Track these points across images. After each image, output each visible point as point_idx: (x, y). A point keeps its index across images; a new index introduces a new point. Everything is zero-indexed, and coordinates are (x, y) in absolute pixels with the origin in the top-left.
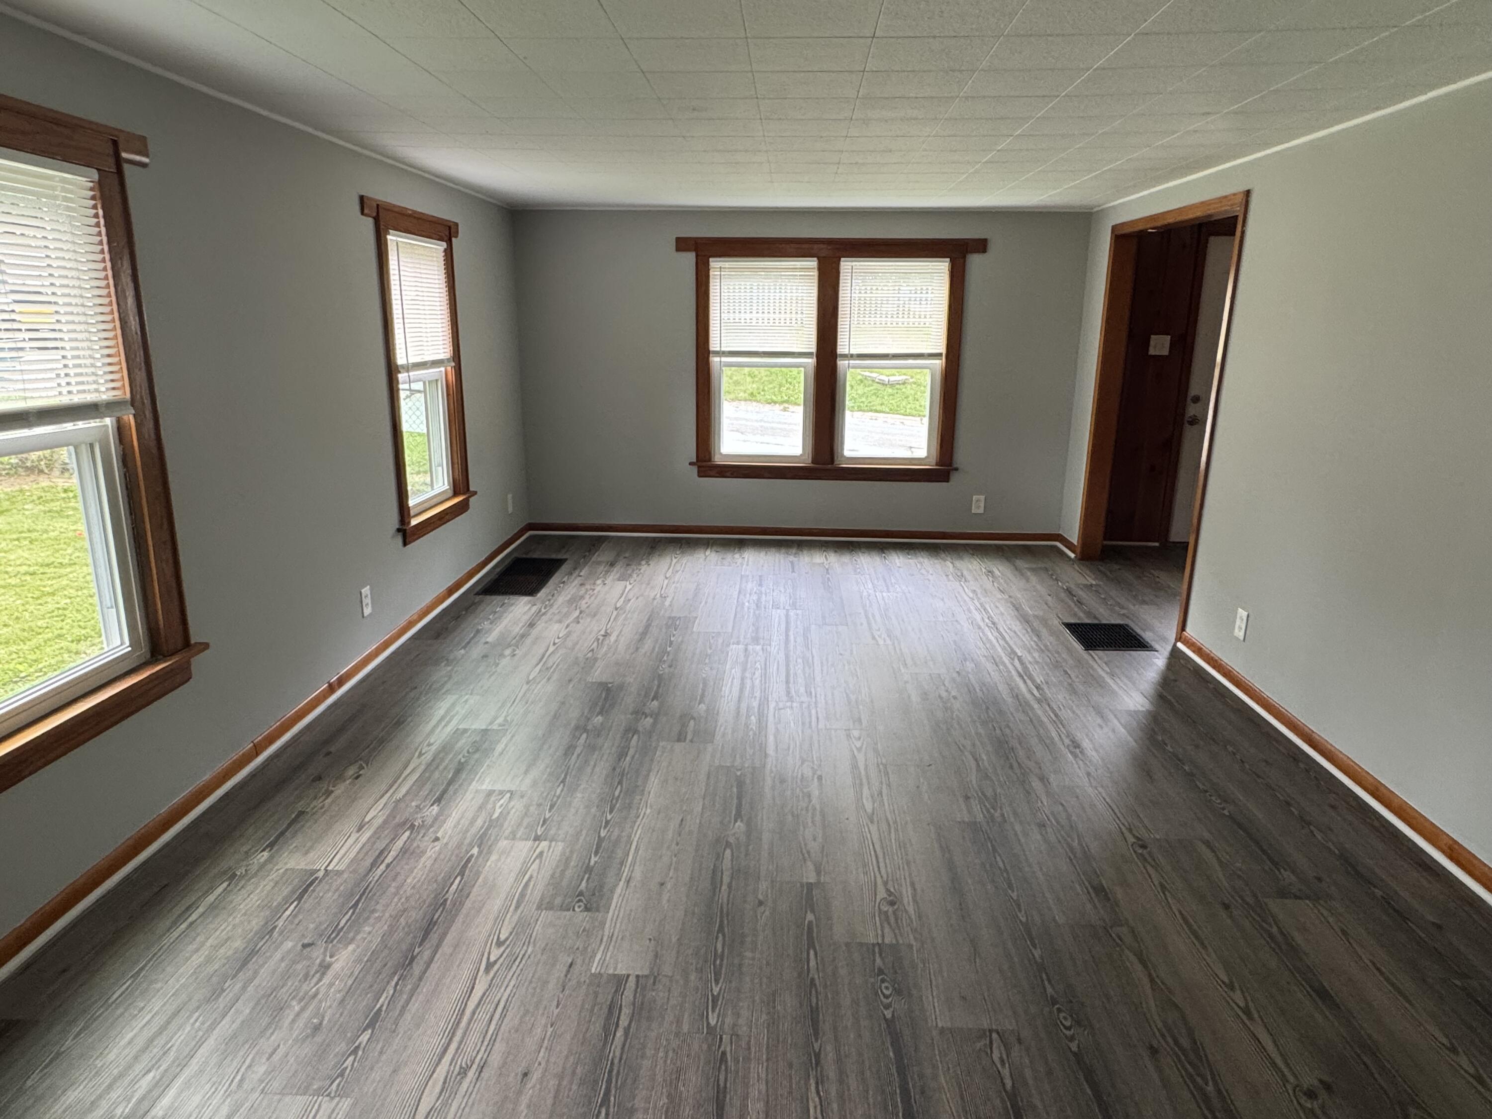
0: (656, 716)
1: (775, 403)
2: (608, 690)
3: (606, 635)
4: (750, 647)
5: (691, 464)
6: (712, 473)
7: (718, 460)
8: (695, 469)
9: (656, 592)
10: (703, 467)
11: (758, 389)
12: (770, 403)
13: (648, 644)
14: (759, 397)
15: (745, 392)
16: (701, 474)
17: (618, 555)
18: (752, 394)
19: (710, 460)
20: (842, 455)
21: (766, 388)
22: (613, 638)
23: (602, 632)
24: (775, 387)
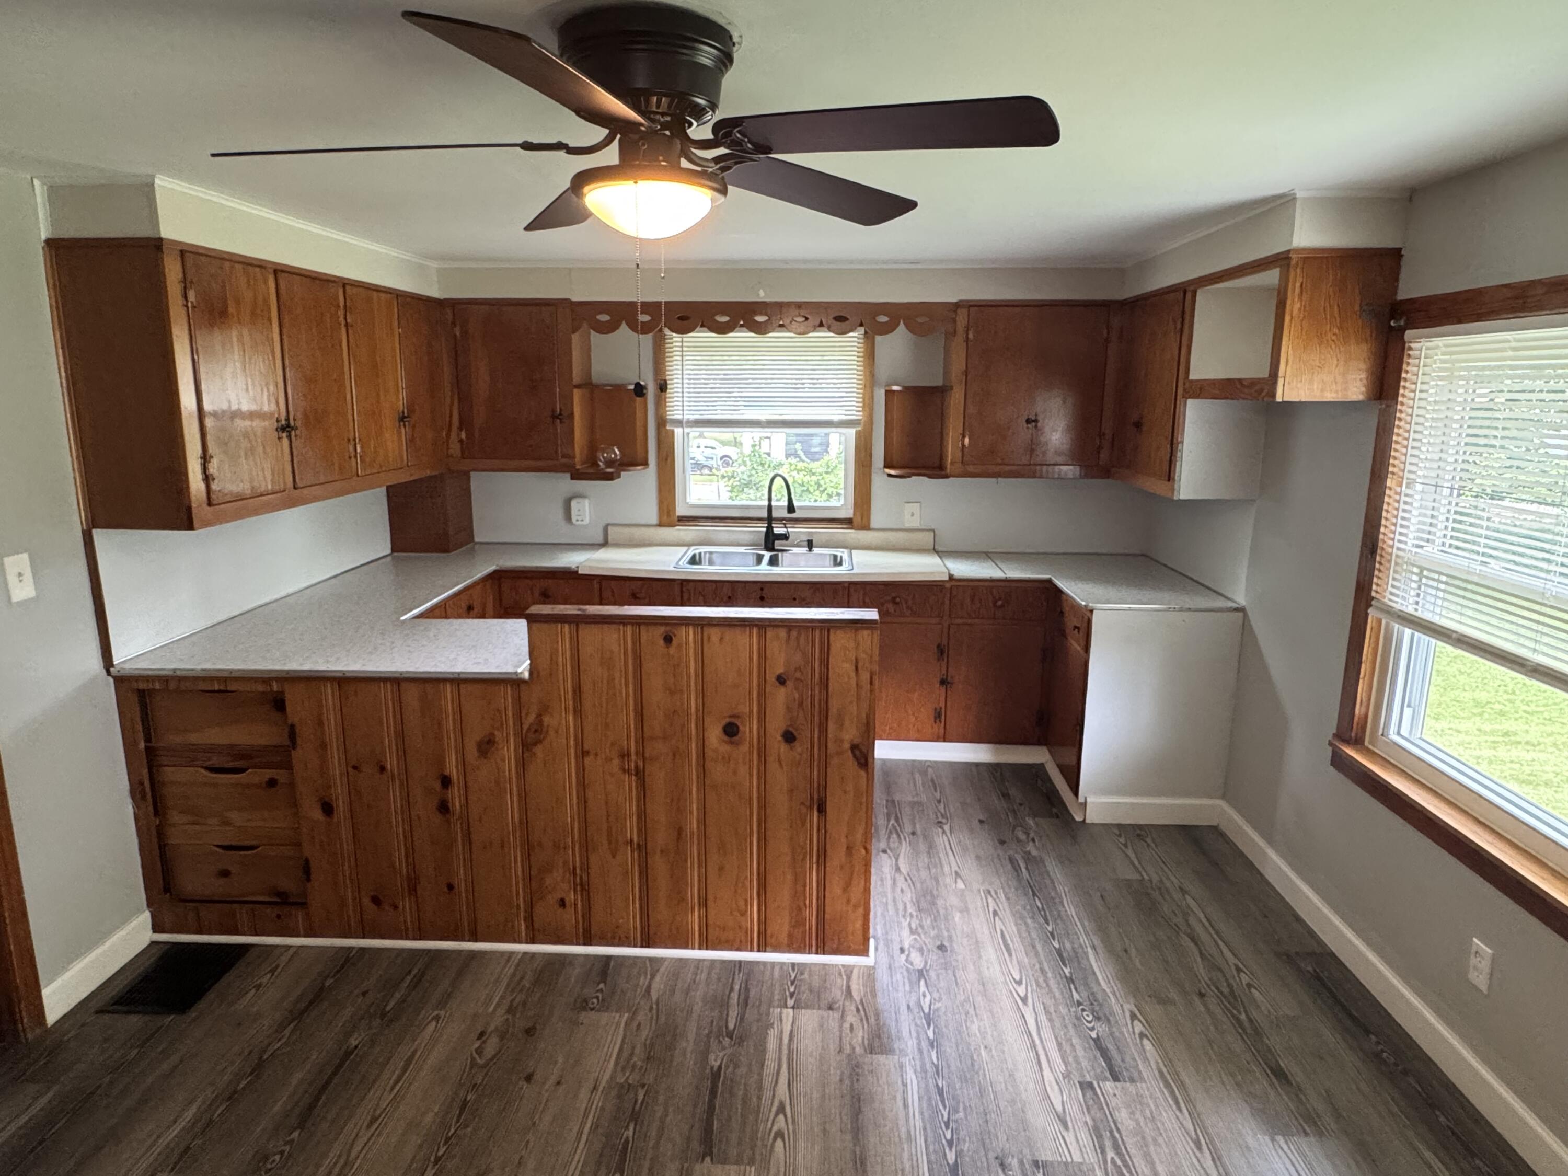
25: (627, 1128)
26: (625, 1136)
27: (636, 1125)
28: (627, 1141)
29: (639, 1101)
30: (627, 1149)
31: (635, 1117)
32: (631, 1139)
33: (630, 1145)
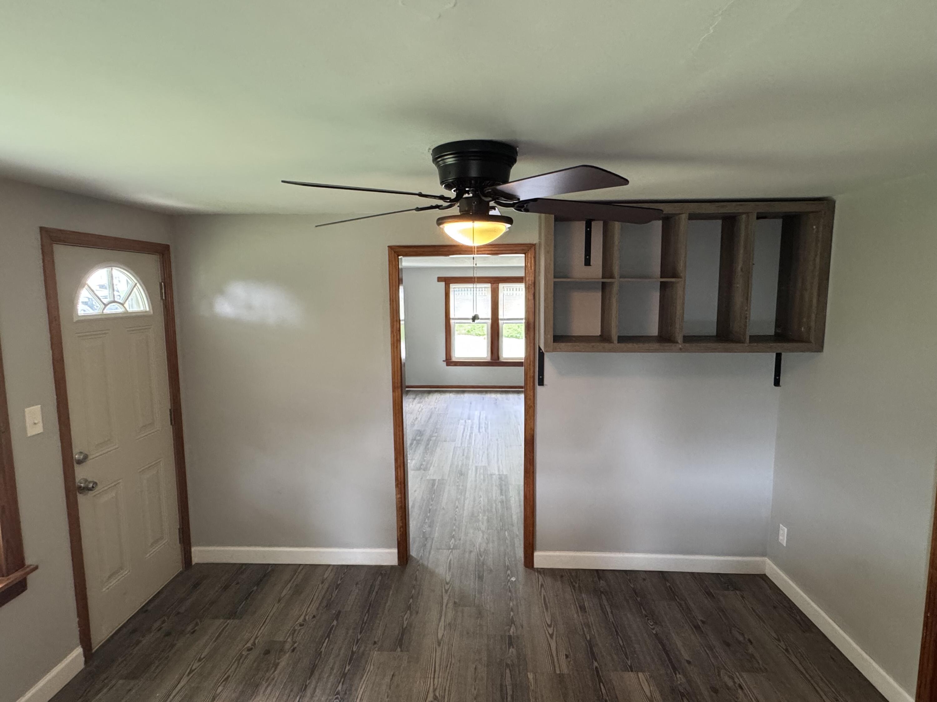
0: (437, 437)
1: (480, 335)
2: (420, 432)
3: (417, 418)
4: (467, 421)
5: (444, 361)
6: (452, 364)
7: (454, 359)
8: (445, 363)
9: (432, 406)
10: (448, 362)
11: (472, 328)
12: (477, 335)
13: (432, 420)
14: (472, 332)
15: (465, 330)
16: (448, 365)
17: (416, 396)
18: (468, 331)
19: (451, 360)
20: (502, 356)
21: (475, 328)
22: (419, 419)
23: (415, 418)
24: (480, 328)
25: (349, 670)
26: (350, 666)
27: (344, 672)
28: (349, 664)
29: (341, 684)
30: (350, 660)
31: (344, 675)
32: (347, 664)
33: (348, 662)
